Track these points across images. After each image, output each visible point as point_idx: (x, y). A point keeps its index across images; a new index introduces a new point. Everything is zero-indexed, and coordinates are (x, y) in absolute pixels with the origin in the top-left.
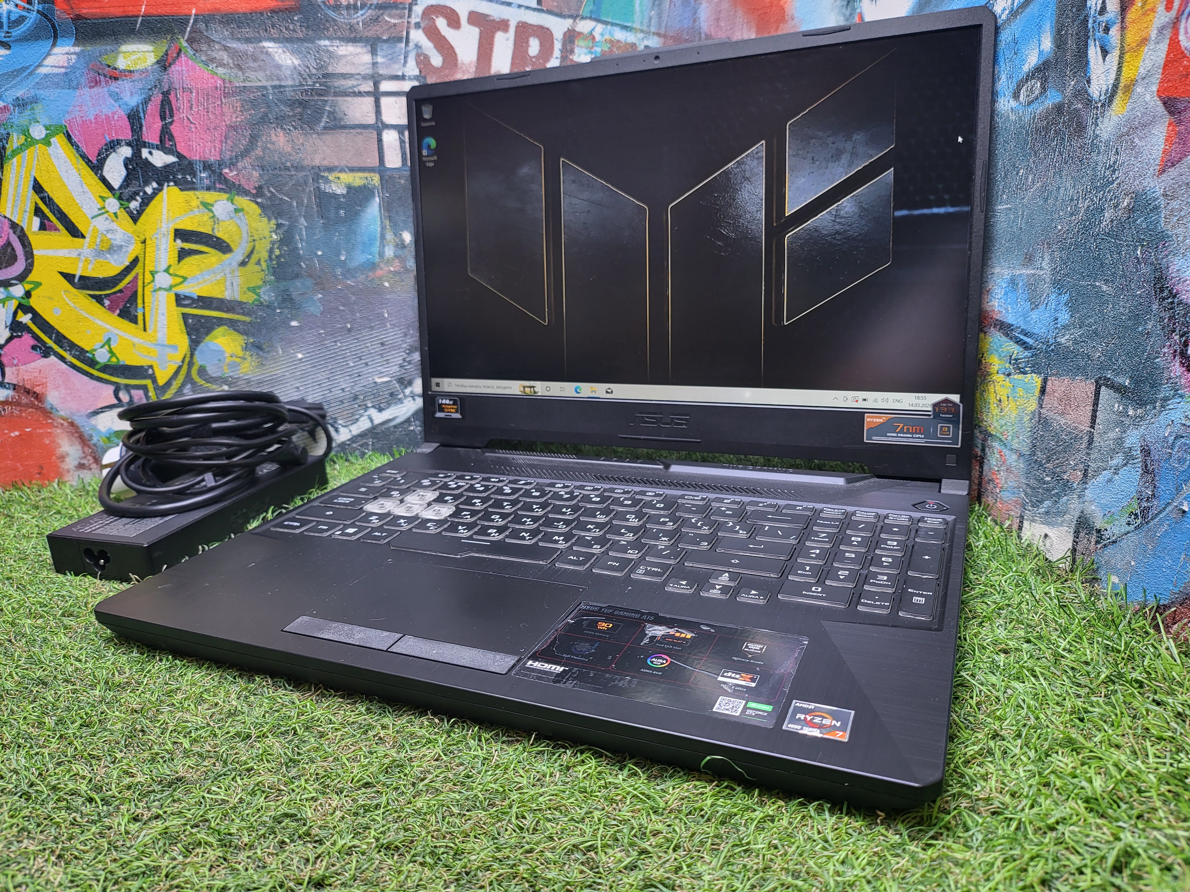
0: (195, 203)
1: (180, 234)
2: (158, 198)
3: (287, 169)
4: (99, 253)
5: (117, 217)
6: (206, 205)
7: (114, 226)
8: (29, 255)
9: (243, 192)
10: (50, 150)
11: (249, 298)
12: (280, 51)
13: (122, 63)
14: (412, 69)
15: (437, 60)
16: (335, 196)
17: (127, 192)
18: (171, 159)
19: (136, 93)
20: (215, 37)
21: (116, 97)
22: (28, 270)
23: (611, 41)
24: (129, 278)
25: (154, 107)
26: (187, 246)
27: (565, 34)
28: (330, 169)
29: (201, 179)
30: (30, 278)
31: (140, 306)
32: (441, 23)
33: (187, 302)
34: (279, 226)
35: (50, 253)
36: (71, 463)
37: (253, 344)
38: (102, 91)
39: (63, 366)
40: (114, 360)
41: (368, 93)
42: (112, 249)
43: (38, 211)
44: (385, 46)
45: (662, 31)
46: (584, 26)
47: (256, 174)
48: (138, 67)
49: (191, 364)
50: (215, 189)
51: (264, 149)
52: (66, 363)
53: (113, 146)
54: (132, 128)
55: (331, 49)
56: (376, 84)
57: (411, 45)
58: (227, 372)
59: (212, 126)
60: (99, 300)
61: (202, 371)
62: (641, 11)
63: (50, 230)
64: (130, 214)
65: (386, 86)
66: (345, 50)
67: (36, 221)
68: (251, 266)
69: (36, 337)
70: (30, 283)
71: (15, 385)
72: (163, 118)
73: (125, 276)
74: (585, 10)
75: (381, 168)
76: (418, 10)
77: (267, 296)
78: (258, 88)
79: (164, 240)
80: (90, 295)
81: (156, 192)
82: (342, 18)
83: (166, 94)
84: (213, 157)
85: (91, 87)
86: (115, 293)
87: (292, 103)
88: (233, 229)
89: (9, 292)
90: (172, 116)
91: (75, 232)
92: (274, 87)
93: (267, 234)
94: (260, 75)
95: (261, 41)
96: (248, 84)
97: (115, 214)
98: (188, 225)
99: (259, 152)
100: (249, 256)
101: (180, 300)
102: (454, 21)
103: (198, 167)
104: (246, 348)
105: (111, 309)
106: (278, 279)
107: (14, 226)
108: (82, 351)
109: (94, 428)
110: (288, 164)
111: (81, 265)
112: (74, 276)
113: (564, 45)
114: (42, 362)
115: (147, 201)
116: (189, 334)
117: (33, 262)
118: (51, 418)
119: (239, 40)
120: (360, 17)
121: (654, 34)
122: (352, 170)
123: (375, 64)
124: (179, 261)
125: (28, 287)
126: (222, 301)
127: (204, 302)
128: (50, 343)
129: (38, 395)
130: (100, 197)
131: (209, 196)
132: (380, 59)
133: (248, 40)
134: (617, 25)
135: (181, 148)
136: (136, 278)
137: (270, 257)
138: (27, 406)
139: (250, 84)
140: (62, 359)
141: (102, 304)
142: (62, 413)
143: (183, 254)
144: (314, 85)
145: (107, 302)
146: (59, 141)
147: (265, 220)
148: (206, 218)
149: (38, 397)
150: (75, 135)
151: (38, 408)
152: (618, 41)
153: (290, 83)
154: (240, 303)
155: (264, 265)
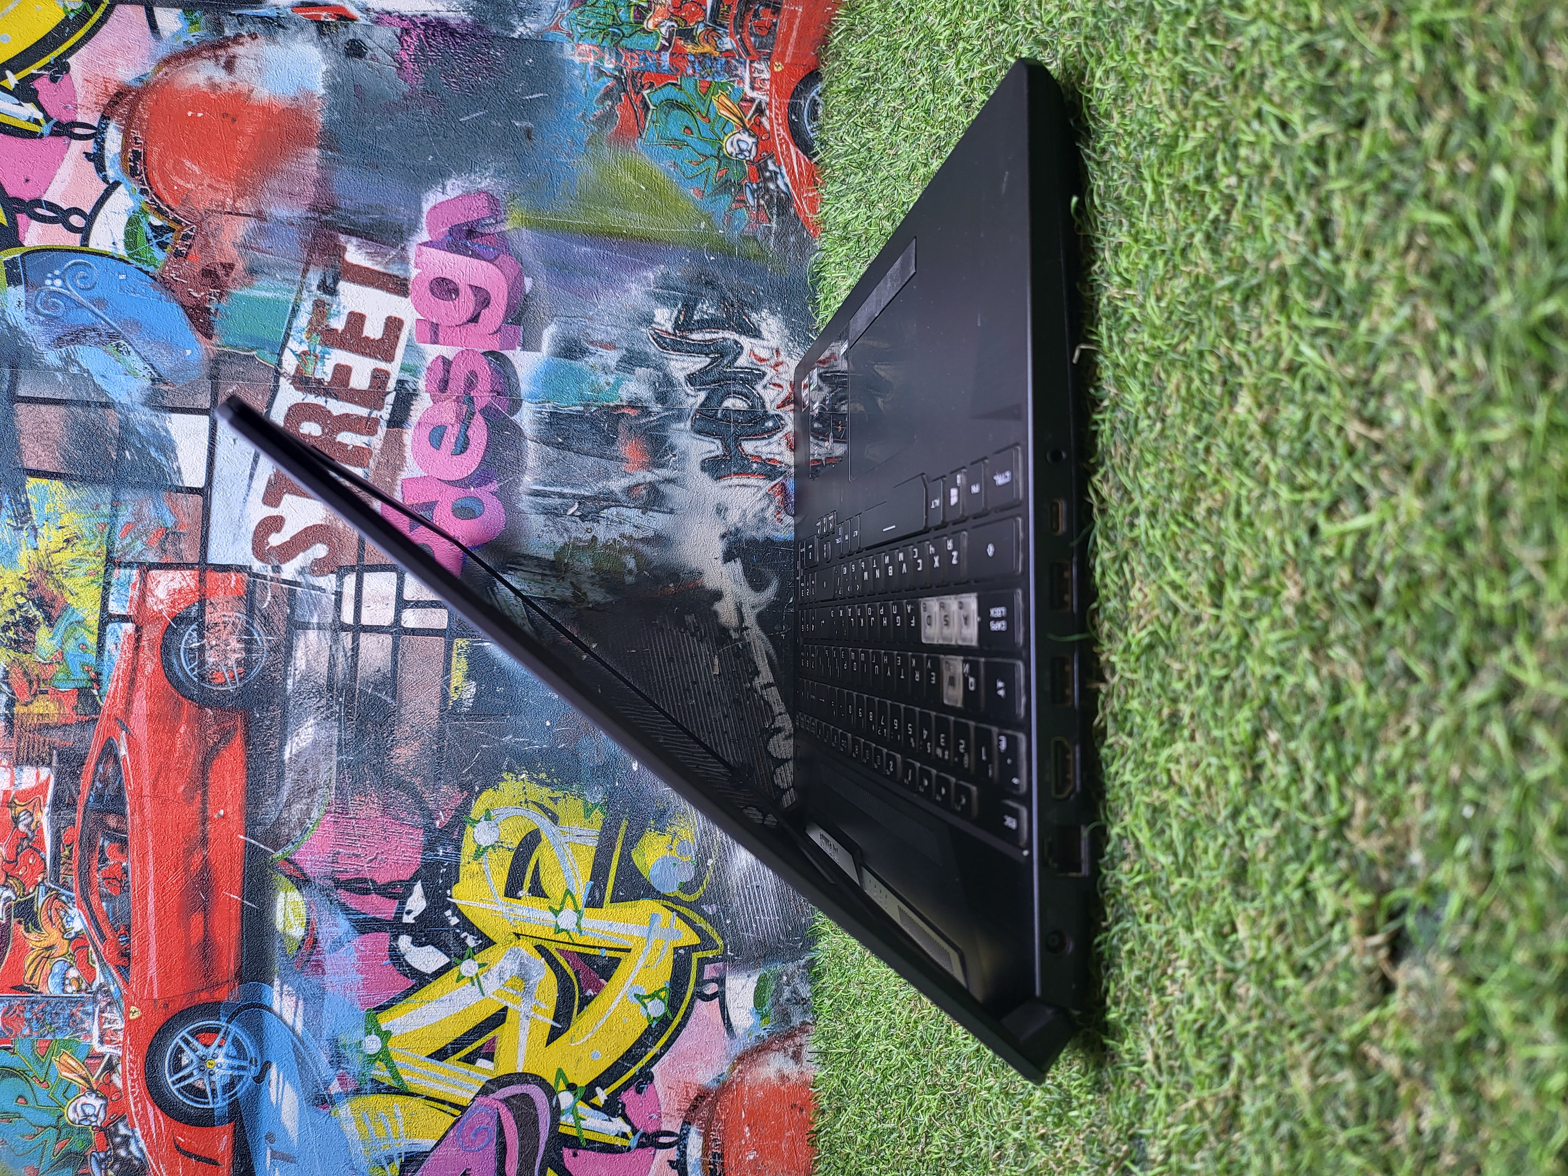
0: (474, 867)
1: (512, 891)
2: (464, 911)
3: (441, 748)
4: (527, 992)
5: (484, 965)
6: (479, 853)
7: (495, 969)
8: (523, 1078)
9: (465, 808)
10: (396, 1032)
11: (598, 816)
12: (296, 739)
13: (298, 932)
14: (328, 582)
15: (320, 551)
16: (478, 697)
17: (454, 948)
18: (418, 888)
19: (334, 919)
20: (273, 817)
21: (338, 944)
22: (541, 1082)
23: (310, 331)
24: (562, 961)
25: (353, 901)
26: (527, 884)
27: (297, 389)
28: (445, 697)
29: (446, 855)
30: (552, 1082)
31: (597, 952)
32: (275, 540)
33: (597, 895)
34: (510, 770)
35: (522, 1052)
36: (791, 1069)
37: (657, 821)
38: (329, 961)
39: (666, 1057)
40: (663, 994)
41: (355, 640)
42: (524, 976)
43: (470, 1060)
44: (299, 612)
45: (301, 266)
46: (290, 363)
47: (444, 789)
48: (303, 911)
49: (676, 900)
50: (460, 840)
51: (414, 774)
52: (662, 1055)
53: (396, 957)
54: (376, 931)
55: (298, 677)
56: (344, 628)
57: (299, 579)
58: (690, 857)
59: (381, 833)
60: (585, 1001)
61: (686, 888)
62: (276, 290)
63: (494, 1048)
64: (482, 948)
65: (348, 617)
66: (300, 661)
67: (482, 1063)
68: (558, 809)
69: (626, 1086)
70: (557, 1083)
71: (684, 1122)
72: (366, 892)
73: (558, 964)
74: (270, 360)
75: (447, 634)
76: (257, 566)
77: (598, 796)
78: (339, 772)
79: (519, 912)
80: (579, 1012)
81: (457, 912)
82: (262, 660)
83: (338, 884)
84: (420, 838)
85: (324, 973)
86: (578, 980)
87: (361, 733)
88: (510, 825)
89: (567, 1110)
90: (365, 881)
91: (499, 1018)
92: (340, 752)
93: (519, 785)
94: (323, 767)
95: (283, 762)
96: (334, 783)
97: (481, 966)
98: (500, 880)
99: (417, 781)
100: (546, 810)
101: (594, 902)
102: (274, 524)
103: (430, 856)
104: (662, 831)
105: (598, 988)
106: (577, 779)
107: (484, 1091)
108: (648, 1031)
109: (749, 1032)
110: (435, 747)
111: (540, 1017)
112: (553, 1027)
113: (310, 391)
114: (658, 1082)
115: (467, 925)
116: (637, 898)
117: (531, 1075)
118: (731, 1084)
119: (279, 788)
120: (261, 637)
121: (304, 277)
122: (447, 670)
123: (320, 627)
124: (546, 897)
125: (562, 1086)
126: (599, 851)
127: (599, 873)
128: (634, 1070)
129: (699, 1096)
130: (458, 980)
131: (468, 848)
132: (315, 620)
133: (281, 776)
134: (290, 323)
135: (406, 874)
136: (562, 952)
137: (548, 785)
138: (712, 1111)
139: (334, 782)
140: (656, 1058)
141: (592, 998)
142: (726, 1069)
143: (537, 891)
144: (340, 704)
145: (590, 992)
146: (385, 1021)
147: (502, 785)
148: (494, 856)
149: (702, 1095)
150: (380, 1000)
151: (717, 1099)
152: (310, 322)
153: (335, 732)
154: (603, 828)
155: (558, 794)
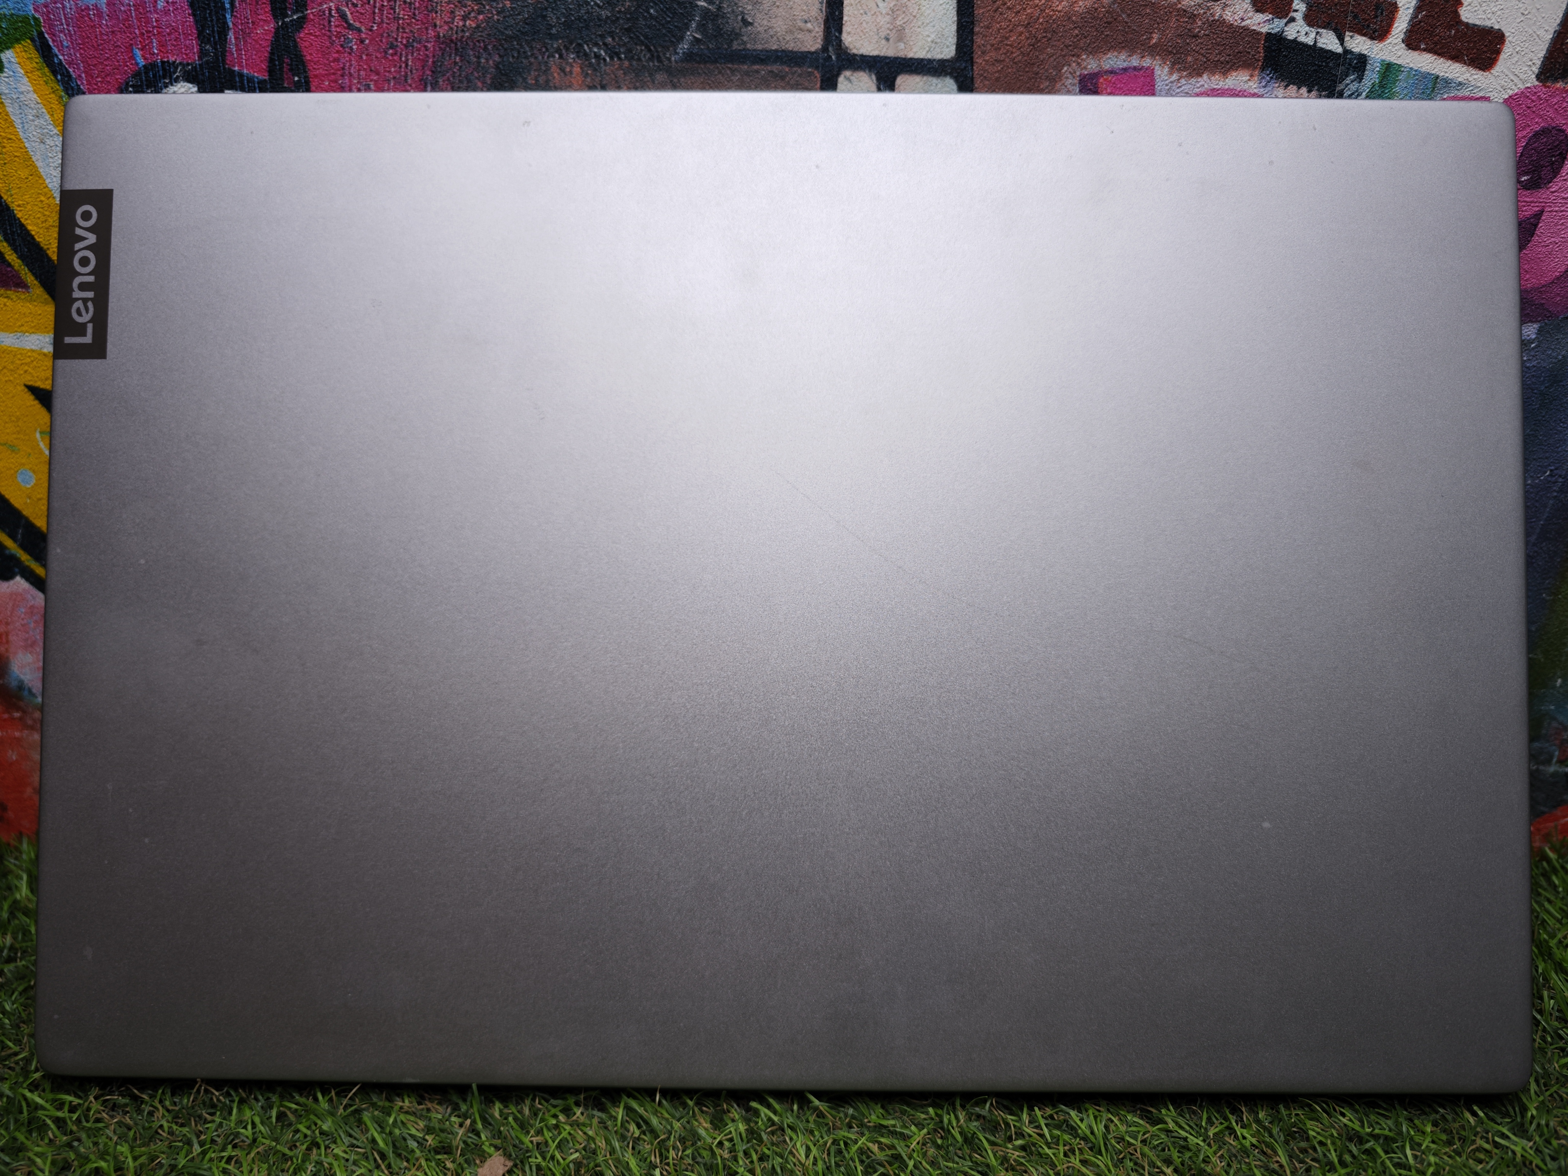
10: (3, 83)
35: (8, 340)
53: (153, 78)
54: (200, 34)
59: (402, 37)
63: (7, 285)
72: (278, 11)
90: (301, 6)
128: (12, 547)
146: (21, 60)
150: (60, 46)
